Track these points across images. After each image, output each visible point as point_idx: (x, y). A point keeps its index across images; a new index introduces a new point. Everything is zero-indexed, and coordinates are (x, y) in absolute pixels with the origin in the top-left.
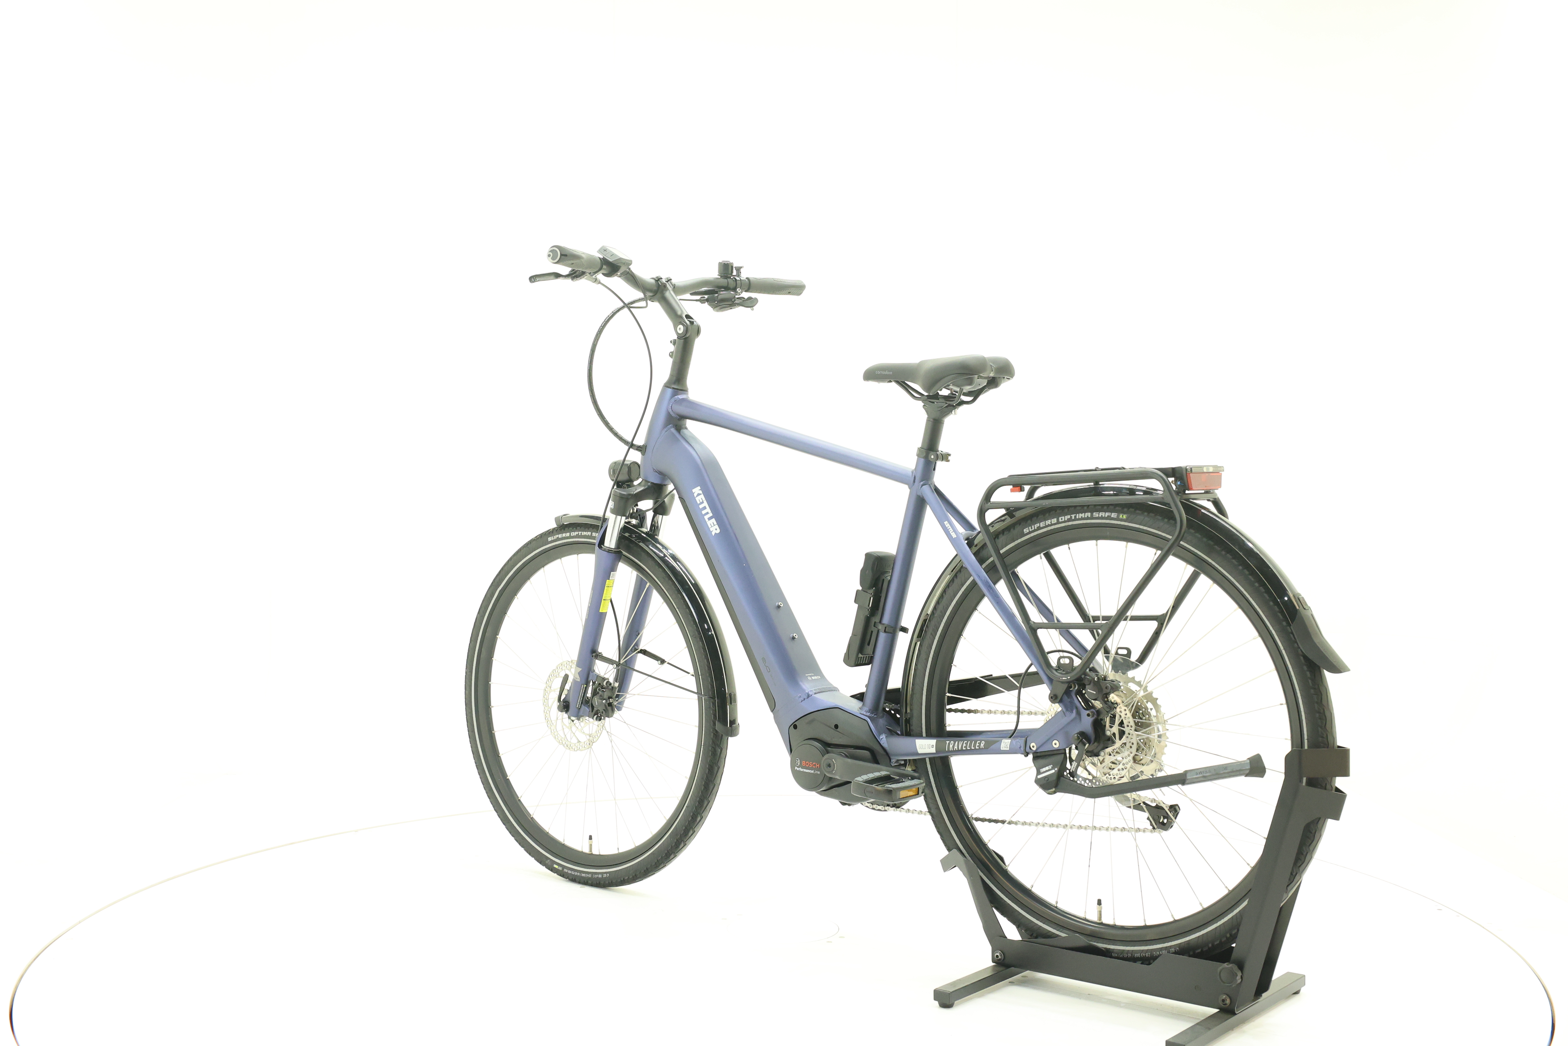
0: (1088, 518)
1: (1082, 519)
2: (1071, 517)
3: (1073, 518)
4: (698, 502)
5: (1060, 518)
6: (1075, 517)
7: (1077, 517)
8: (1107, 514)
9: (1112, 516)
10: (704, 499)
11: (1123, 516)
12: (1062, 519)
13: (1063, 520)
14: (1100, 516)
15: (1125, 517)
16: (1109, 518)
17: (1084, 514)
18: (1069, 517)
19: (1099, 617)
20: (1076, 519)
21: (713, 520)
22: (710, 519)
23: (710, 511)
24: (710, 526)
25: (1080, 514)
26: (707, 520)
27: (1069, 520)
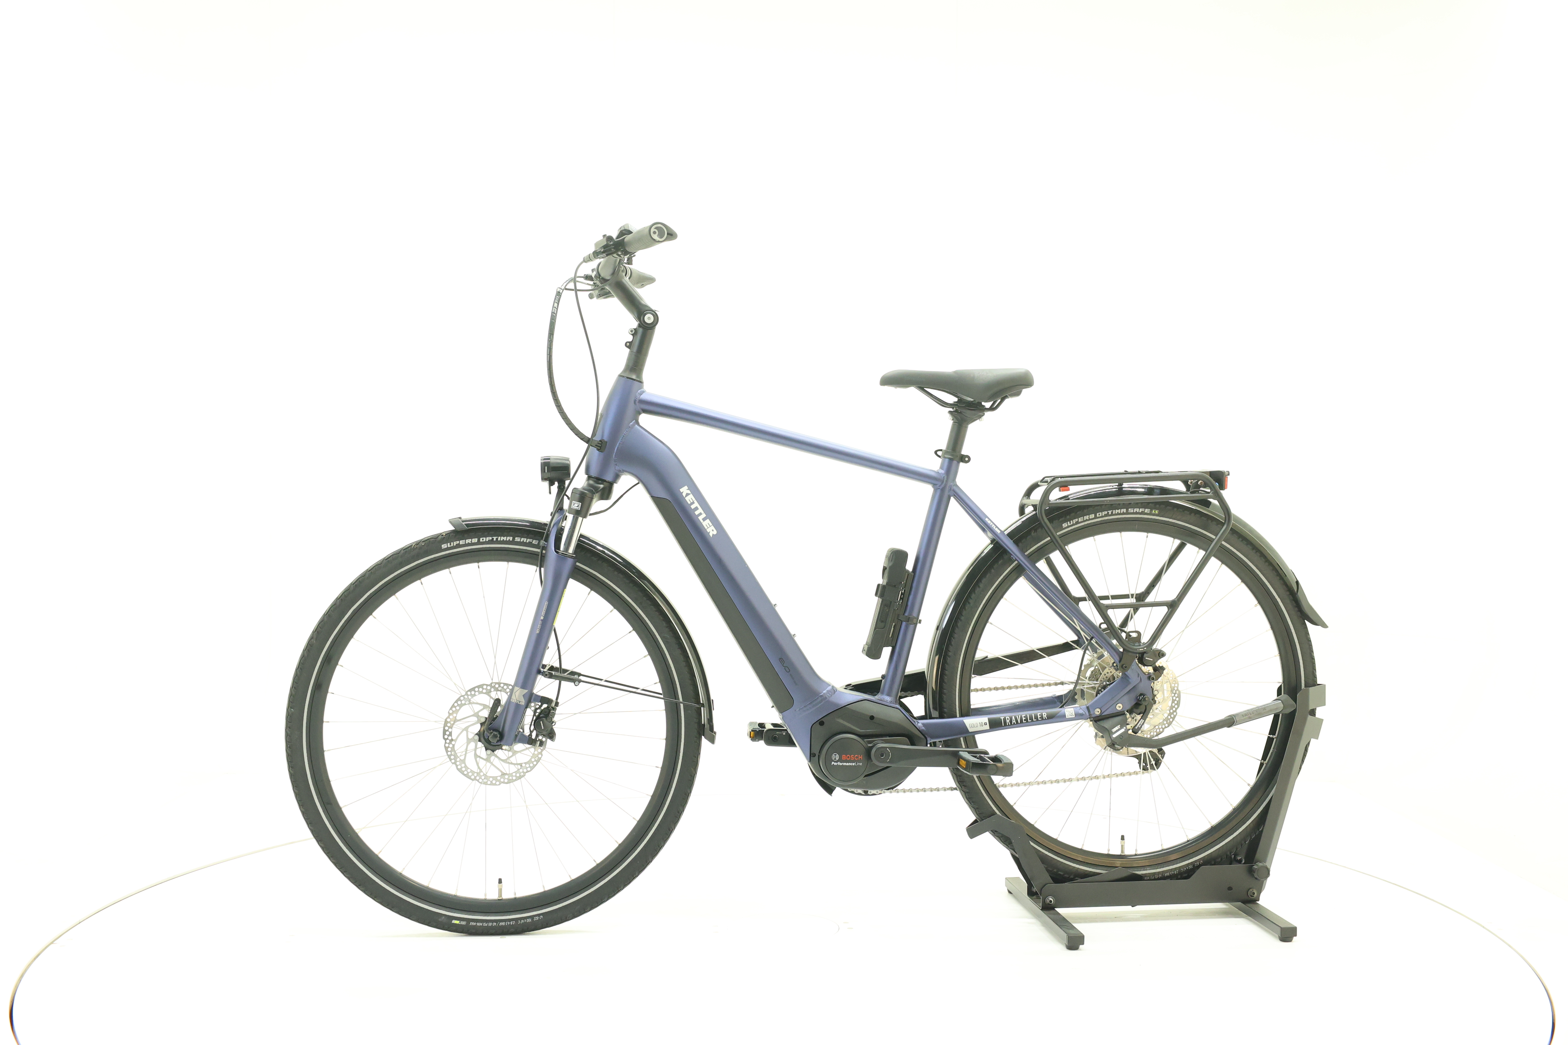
0: (1124, 514)
1: (1118, 514)
2: (1108, 513)
3: (1110, 513)
4: (689, 503)
5: (1098, 514)
6: (1112, 512)
7: (1114, 513)
8: (1141, 510)
9: (1146, 512)
10: (694, 499)
11: (1155, 511)
12: (1099, 515)
13: (1101, 515)
14: (1135, 511)
15: (1157, 512)
16: (1142, 513)
17: (1120, 510)
18: (1106, 512)
19: (1108, 596)
20: (1112, 514)
21: (708, 521)
22: (704, 519)
23: (702, 512)
24: (706, 528)
25: (1116, 510)
26: (702, 521)
27: (1106, 515)
